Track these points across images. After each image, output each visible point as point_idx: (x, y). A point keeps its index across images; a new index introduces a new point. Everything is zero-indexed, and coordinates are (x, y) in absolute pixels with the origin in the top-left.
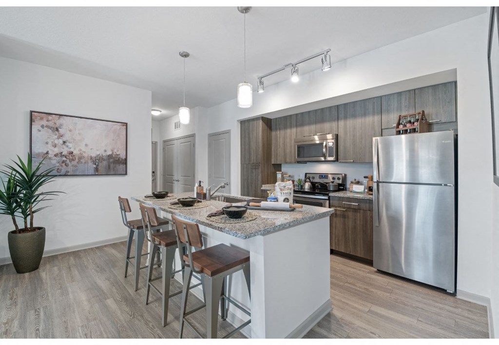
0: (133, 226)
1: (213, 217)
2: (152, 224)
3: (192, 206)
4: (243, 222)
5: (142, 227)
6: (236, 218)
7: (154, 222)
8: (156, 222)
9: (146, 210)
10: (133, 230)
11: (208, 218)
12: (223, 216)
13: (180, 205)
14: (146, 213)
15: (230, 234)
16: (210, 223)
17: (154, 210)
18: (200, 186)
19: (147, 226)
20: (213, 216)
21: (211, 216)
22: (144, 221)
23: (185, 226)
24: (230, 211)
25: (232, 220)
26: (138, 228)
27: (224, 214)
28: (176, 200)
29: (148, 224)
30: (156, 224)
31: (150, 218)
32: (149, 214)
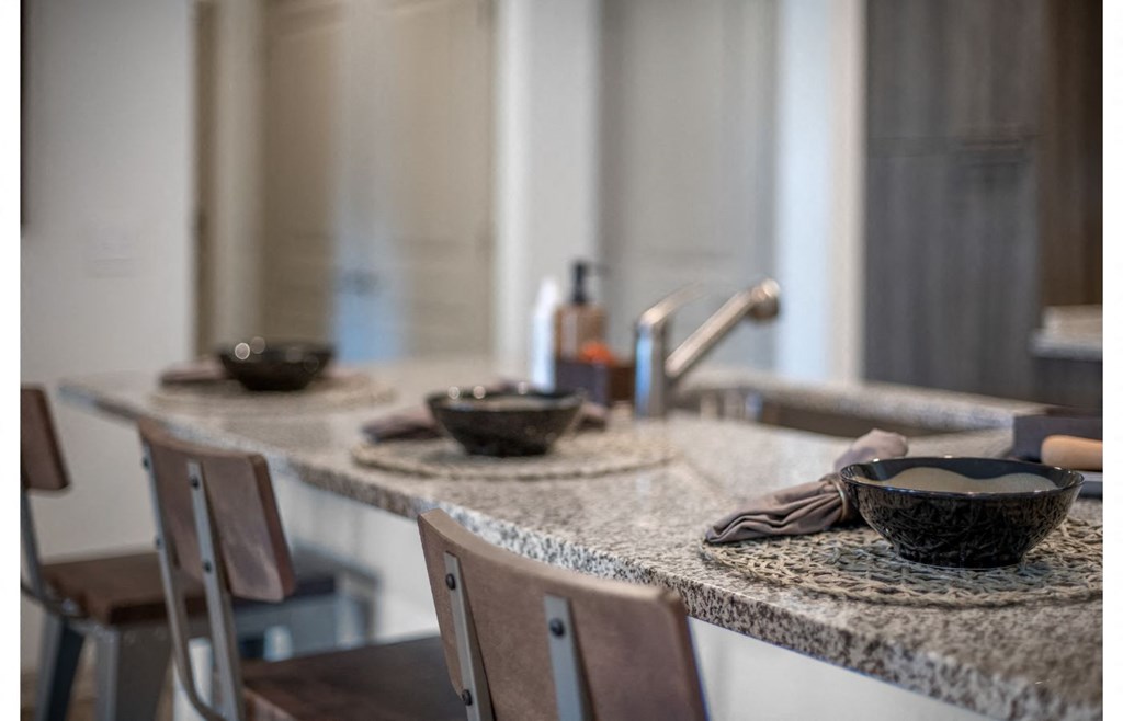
0: (82, 601)
1: (764, 549)
2: (240, 587)
3: (537, 451)
4: (1055, 602)
5: (154, 612)
6: (971, 563)
7: (254, 573)
8: (272, 572)
9: (193, 470)
10: (80, 627)
11: (719, 553)
12: (841, 539)
13: (450, 446)
14: (198, 497)
15: (968, 701)
16: (754, 595)
17: (261, 470)
18: (579, 299)
19: (196, 606)
20: (762, 538)
21: (737, 534)
22: (175, 561)
23: (555, 610)
24: (923, 501)
25: (946, 575)
26: (121, 617)
27: (852, 521)
28: (411, 406)
29: (211, 582)
30: (274, 590)
31: (229, 540)
32: (222, 506)
